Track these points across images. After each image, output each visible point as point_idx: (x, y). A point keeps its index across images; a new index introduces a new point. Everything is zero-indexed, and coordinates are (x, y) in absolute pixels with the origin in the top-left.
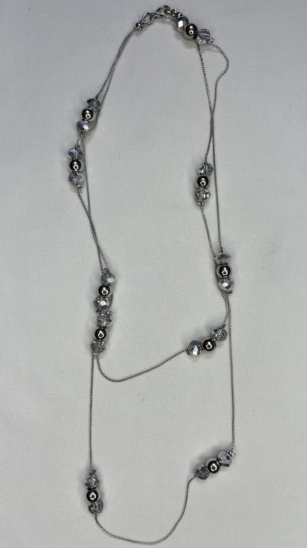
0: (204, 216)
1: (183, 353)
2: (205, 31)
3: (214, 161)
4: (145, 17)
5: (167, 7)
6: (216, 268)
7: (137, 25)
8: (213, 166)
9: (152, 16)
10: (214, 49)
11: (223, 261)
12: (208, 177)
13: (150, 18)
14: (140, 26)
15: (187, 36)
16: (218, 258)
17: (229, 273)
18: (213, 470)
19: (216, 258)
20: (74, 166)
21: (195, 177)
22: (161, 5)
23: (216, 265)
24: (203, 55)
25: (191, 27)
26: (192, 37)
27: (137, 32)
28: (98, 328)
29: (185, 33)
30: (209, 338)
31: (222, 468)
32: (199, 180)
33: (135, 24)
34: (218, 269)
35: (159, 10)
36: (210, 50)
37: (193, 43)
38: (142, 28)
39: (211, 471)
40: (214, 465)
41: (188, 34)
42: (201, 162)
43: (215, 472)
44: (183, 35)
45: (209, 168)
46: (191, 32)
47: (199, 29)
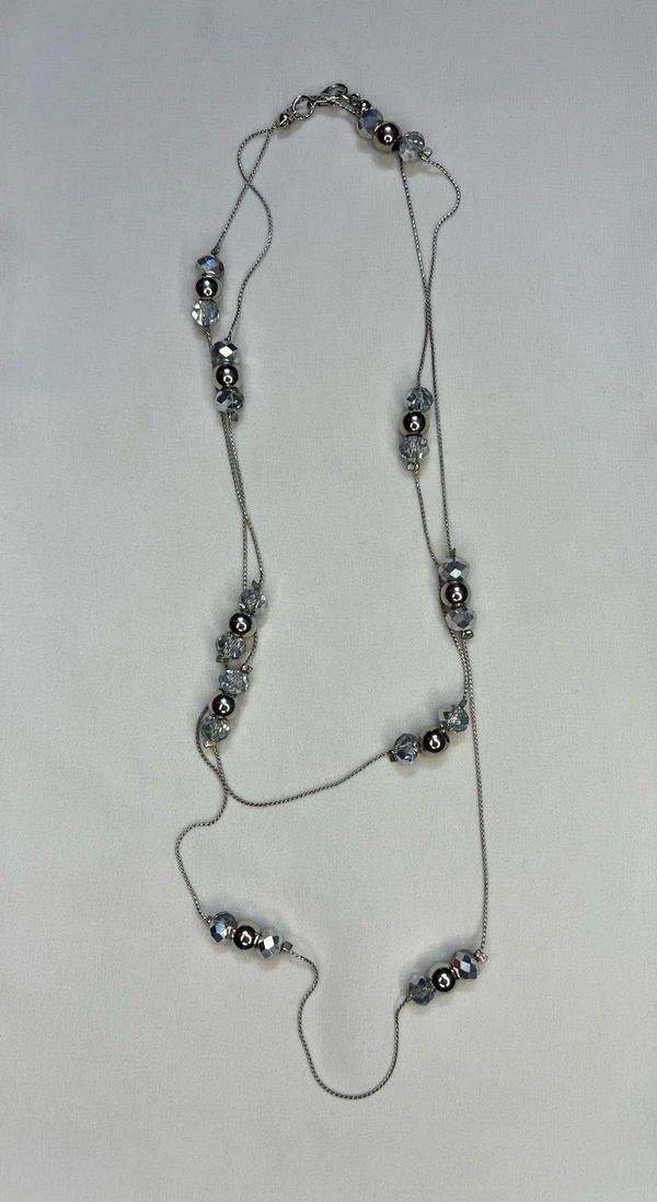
0: (418, 488)
1: (382, 758)
2: (417, 136)
3: (435, 383)
4: (298, 103)
5: (343, 86)
6: (441, 586)
7: (282, 118)
8: (432, 392)
9: (312, 101)
10: (434, 169)
11: (456, 573)
12: (425, 415)
13: (308, 104)
14: (287, 121)
15: (380, 145)
16: (446, 569)
17: (465, 597)
18: (442, 986)
19: (441, 569)
20: (225, 379)
21: (400, 414)
22: (332, 81)
23: (441, 583)
24: (411, 182)
25: (388, 129)
26: (390, 147)
27: (281, 130)
28: (220, 693)
29: (376, 139)
30: (435, 728)
31: (460, 983)
32: (407, 421)
33: (278, 116)
34: (444, 589)
35: (326, 91)
36: (425, 170)
37: (392, 158)
38: (290, 123)
39: (438, 987)
40: (444, 976)
41: (383, 142)
42: (410, 385)
43: (446, 990)
44: (373, 145)
45: (425, 397)
46: (388, 138)
47: (404, 132)
